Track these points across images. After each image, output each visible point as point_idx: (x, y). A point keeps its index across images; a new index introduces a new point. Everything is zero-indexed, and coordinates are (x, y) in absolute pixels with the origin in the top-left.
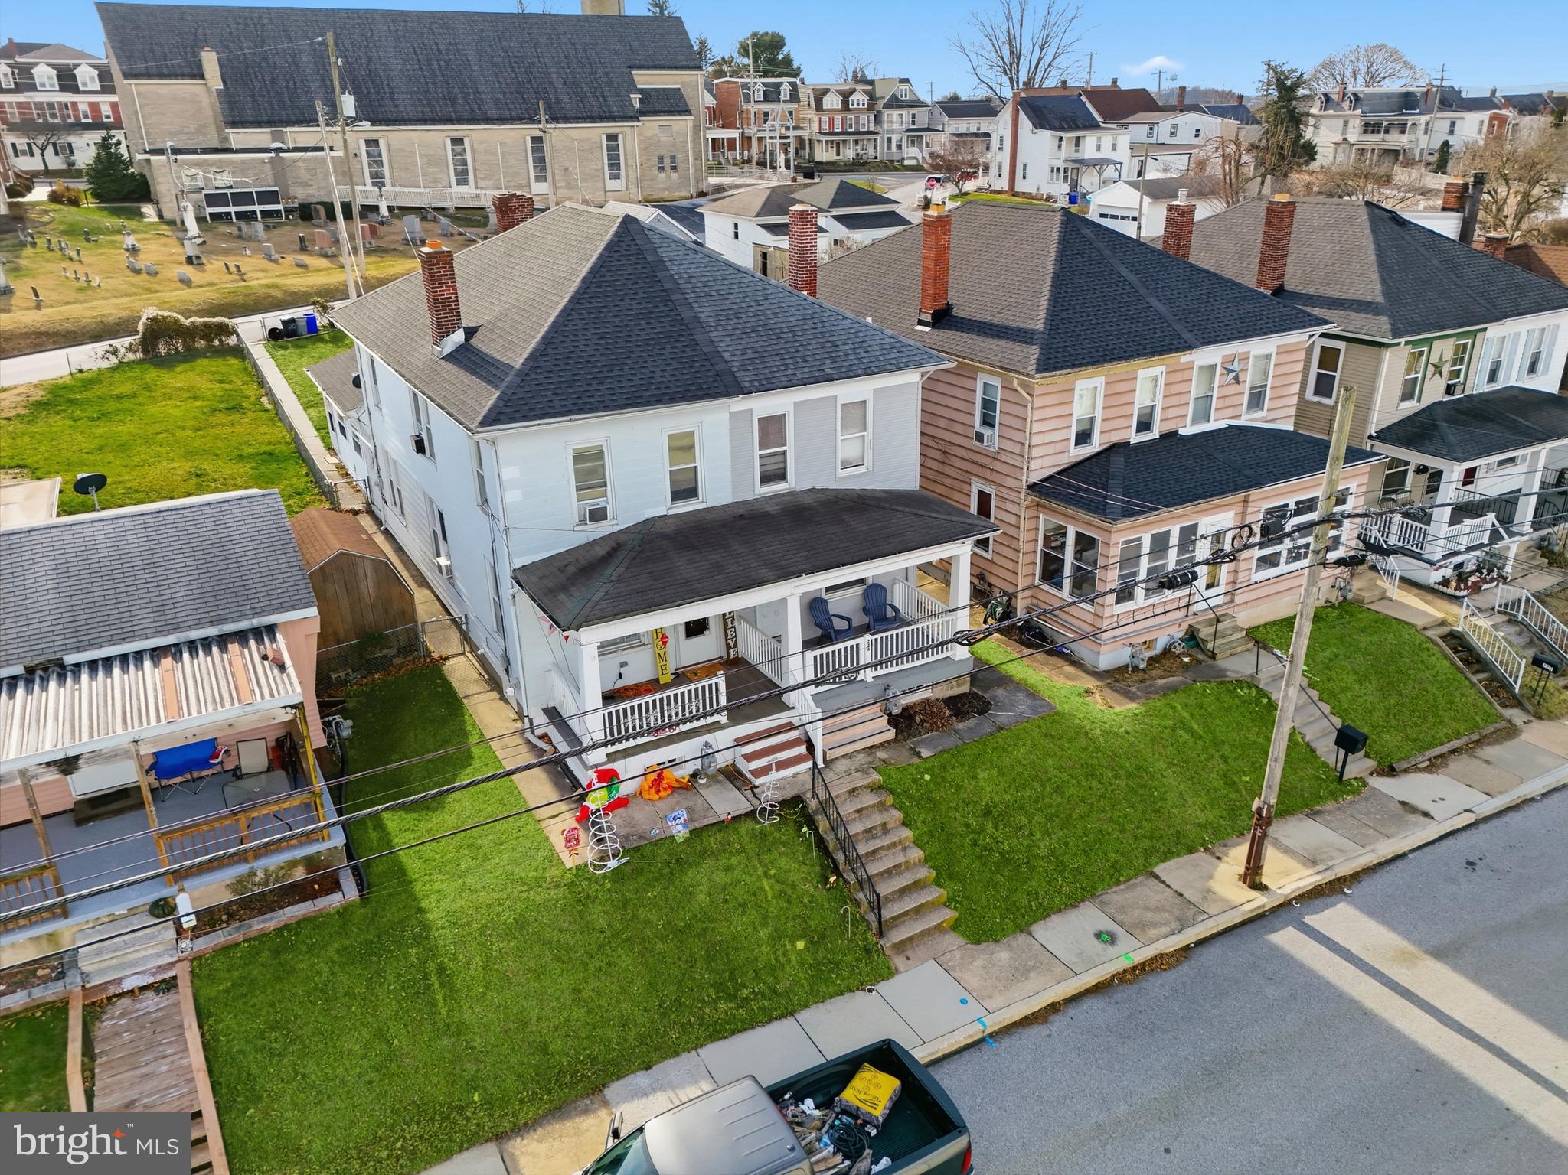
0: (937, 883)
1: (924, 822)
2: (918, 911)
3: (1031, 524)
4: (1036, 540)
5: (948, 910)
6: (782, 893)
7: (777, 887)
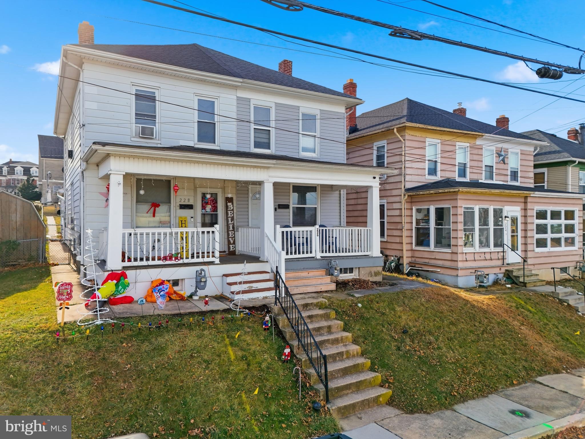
0: (372, 369)
1: (359, 330)
2: (358, 387)
3: (408, 213)
4: (412, 223)
5: (383, 389)
6: (243, 358)
7: (240, 353)
